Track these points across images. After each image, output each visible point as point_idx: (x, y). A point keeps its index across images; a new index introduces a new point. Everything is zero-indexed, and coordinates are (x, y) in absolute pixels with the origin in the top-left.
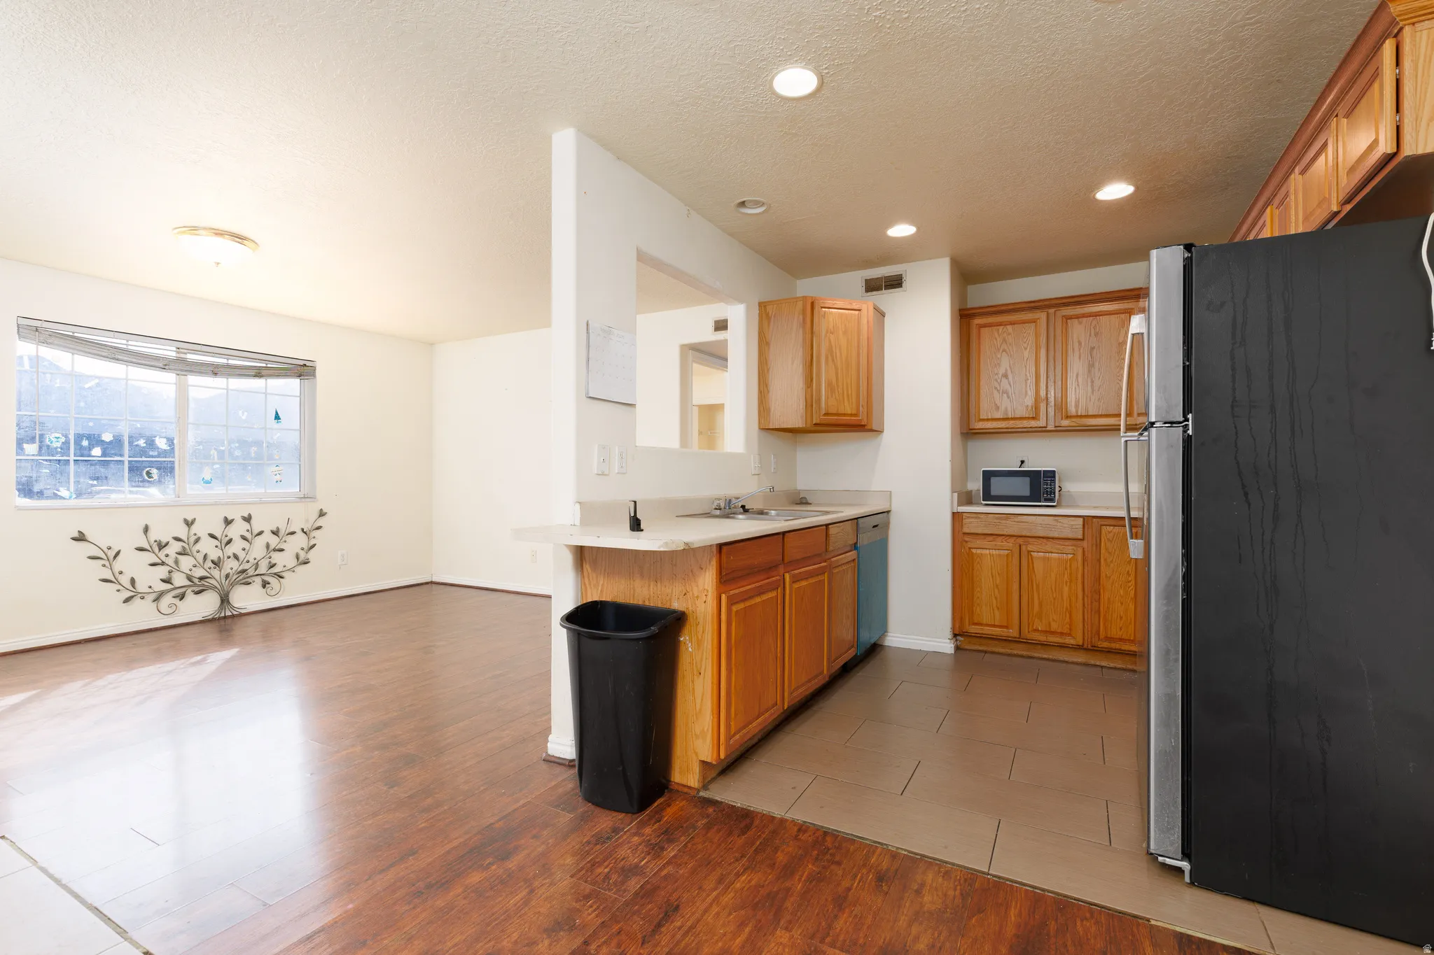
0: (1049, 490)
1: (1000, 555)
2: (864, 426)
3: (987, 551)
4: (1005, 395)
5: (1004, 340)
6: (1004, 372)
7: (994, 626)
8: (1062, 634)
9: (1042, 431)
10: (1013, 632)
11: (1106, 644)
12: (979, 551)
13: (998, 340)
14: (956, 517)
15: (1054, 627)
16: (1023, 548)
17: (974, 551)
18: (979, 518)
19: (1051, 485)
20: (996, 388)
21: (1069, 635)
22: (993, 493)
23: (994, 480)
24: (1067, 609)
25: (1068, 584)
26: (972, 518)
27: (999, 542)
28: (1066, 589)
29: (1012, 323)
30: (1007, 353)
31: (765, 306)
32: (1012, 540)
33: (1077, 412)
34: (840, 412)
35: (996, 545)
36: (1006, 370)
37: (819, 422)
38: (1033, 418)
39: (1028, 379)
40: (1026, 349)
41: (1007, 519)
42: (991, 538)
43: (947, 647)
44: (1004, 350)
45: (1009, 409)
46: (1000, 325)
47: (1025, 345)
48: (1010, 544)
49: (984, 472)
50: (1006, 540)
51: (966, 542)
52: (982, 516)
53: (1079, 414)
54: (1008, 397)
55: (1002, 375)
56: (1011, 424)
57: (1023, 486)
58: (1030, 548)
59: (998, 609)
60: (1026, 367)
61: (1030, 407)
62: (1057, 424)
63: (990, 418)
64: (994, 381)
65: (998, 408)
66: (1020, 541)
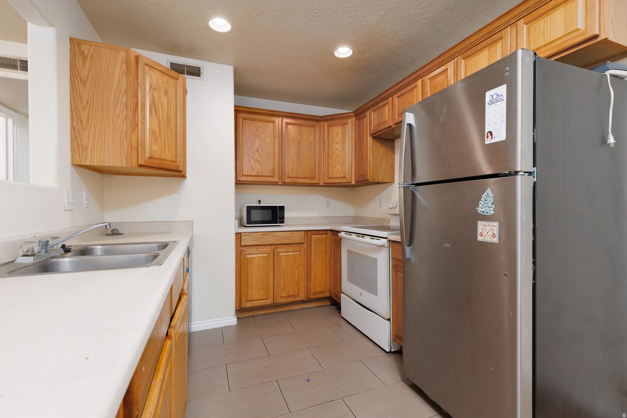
0: (281, 217)
1: (263, 257)
2: (180, 171)
3: (256, 256)
4: (257, 163)
5: (257, 129)
6: (257, 148)
7: (260, 300)
8: (294, 296)
9: (275, 184)
10: (269, 302)
11: (314, 297)
12: (251, 256)
13: (254, 129)
14: (238, 236)
15: (291, 293)
16: (275, 251)
17: (248, 256)
18: (251, 235)
19: (282, 214)
20: (252, 157)
21: (298, 295)
22: (252, 220)
23: (253, 212)
24: (297, 282)
25: (297, 268)
26: (247, 235)
27: (262, 249)
28: (296, 271)
29: (260, 121)
30: (258, 137)
31: (79, 44)
32: (269, 247)
33: (292, 175)
34: (162, 158)
35: (261, 251)
36: (258, 148)
37: (143, 163)
38: (272, 177)
39: (269, 154)
40: (268, 137)
41: (267, 235)
42: (257, 247)
43: (232, 321)
44: (257, 136)
45: (260, 171)
46: (255, 121)
47: (268, 135)
48: (268, 249)
49: (247, 207)
50: (265, 248)
51: (243, 251)
52: (253, 234)
53: (294, 176)
54: (259, 163)
55: (256, 151)
56: (261, 179)
57: (268, 215)
58: (279, 250)
59: (262, 288)
60: (268, 147)
61: (270, 170)
62: (283, 181)
63: (249, 175)
64: (252, 154)
65: (253, 169)
66: (273, 247)
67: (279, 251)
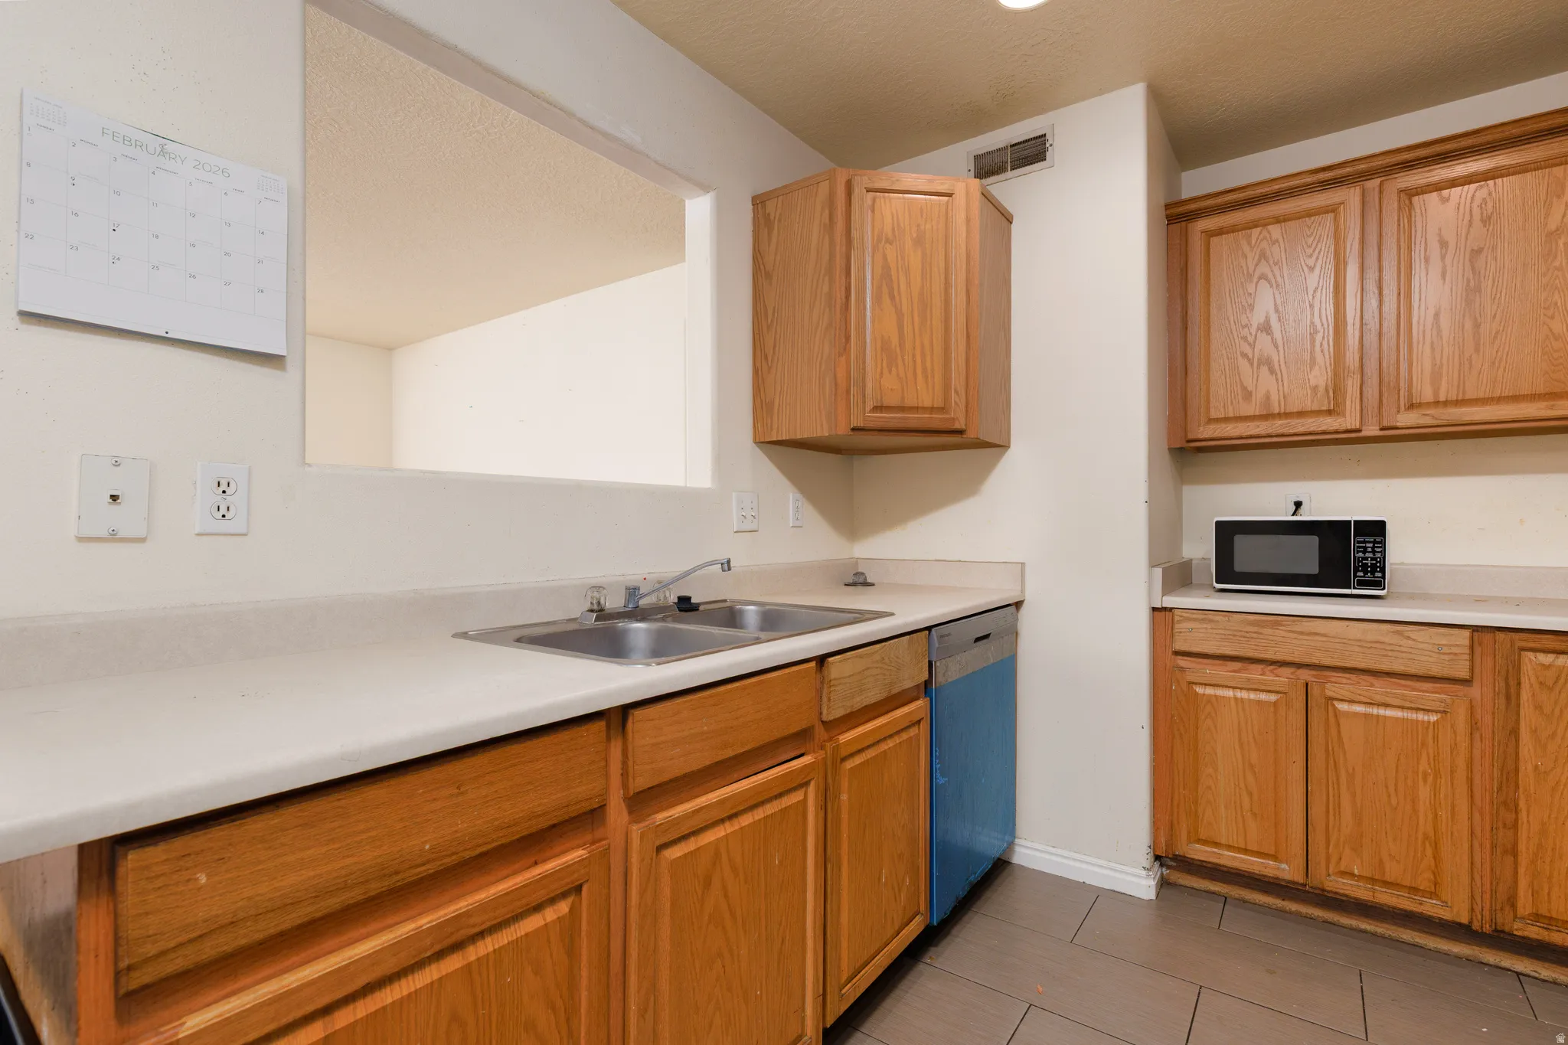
0: (1369, 562)
1: (1258, 703)
3: (1230, 693)
4: (1264, 369)
5: (1263, 257)
6: (1262, 320)
7: (1245, 851)
8: (1413, 891)
9: (1351, 438)
10: (1290, 871)
11: (1531, 933)
12: (1209, 691)
13: (1250, 256)
14: (1160, 617)
15: (1392, 872)
16: (1315, 691)
17: (1199, 690)
18: (1211, 621)
19: (1374, 552)
20: (1244, 355)
21: (1435, 897)
23: (1241, 542)
24: (1426, 837)
25: (1430, 779)
26: (1195, 620)
27: (1256, 674)
28: (1424, 792)
29: (1280, 221)
30: (1269, 282)
31: (763, 202)
32: (1287, 671)
34: (909, 403)
35: (1249, 680)
36: (1267, 321)
38: (1329, 412)
39: (1317, 332)
40: (1312, 269)
41: (1274, 626)
42: (1237, 665)
43: (1138, 883)
44: (1263, 277)
45: (1274, 397)
46: (1254, 227)
47: (1311, 262)
48: (1283, 678)
49: (1218, 523)
50: (1272, 672)
51: (1182, 669)
52: (1216, 617)
54: (1272, 371)
55: (1257, 328)
56: (1279, 426)
57: (1306, 555)
58: (1331, 690)
59: (1255, 815)
60: (1312, 306)
61: (1322, 389)
62: (1385, 424)
63: (1231, 415)
64: (1242, 342)
65: (1248, 395)
66: (1305, 675)
67: (1329, 693)
